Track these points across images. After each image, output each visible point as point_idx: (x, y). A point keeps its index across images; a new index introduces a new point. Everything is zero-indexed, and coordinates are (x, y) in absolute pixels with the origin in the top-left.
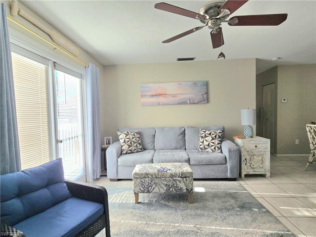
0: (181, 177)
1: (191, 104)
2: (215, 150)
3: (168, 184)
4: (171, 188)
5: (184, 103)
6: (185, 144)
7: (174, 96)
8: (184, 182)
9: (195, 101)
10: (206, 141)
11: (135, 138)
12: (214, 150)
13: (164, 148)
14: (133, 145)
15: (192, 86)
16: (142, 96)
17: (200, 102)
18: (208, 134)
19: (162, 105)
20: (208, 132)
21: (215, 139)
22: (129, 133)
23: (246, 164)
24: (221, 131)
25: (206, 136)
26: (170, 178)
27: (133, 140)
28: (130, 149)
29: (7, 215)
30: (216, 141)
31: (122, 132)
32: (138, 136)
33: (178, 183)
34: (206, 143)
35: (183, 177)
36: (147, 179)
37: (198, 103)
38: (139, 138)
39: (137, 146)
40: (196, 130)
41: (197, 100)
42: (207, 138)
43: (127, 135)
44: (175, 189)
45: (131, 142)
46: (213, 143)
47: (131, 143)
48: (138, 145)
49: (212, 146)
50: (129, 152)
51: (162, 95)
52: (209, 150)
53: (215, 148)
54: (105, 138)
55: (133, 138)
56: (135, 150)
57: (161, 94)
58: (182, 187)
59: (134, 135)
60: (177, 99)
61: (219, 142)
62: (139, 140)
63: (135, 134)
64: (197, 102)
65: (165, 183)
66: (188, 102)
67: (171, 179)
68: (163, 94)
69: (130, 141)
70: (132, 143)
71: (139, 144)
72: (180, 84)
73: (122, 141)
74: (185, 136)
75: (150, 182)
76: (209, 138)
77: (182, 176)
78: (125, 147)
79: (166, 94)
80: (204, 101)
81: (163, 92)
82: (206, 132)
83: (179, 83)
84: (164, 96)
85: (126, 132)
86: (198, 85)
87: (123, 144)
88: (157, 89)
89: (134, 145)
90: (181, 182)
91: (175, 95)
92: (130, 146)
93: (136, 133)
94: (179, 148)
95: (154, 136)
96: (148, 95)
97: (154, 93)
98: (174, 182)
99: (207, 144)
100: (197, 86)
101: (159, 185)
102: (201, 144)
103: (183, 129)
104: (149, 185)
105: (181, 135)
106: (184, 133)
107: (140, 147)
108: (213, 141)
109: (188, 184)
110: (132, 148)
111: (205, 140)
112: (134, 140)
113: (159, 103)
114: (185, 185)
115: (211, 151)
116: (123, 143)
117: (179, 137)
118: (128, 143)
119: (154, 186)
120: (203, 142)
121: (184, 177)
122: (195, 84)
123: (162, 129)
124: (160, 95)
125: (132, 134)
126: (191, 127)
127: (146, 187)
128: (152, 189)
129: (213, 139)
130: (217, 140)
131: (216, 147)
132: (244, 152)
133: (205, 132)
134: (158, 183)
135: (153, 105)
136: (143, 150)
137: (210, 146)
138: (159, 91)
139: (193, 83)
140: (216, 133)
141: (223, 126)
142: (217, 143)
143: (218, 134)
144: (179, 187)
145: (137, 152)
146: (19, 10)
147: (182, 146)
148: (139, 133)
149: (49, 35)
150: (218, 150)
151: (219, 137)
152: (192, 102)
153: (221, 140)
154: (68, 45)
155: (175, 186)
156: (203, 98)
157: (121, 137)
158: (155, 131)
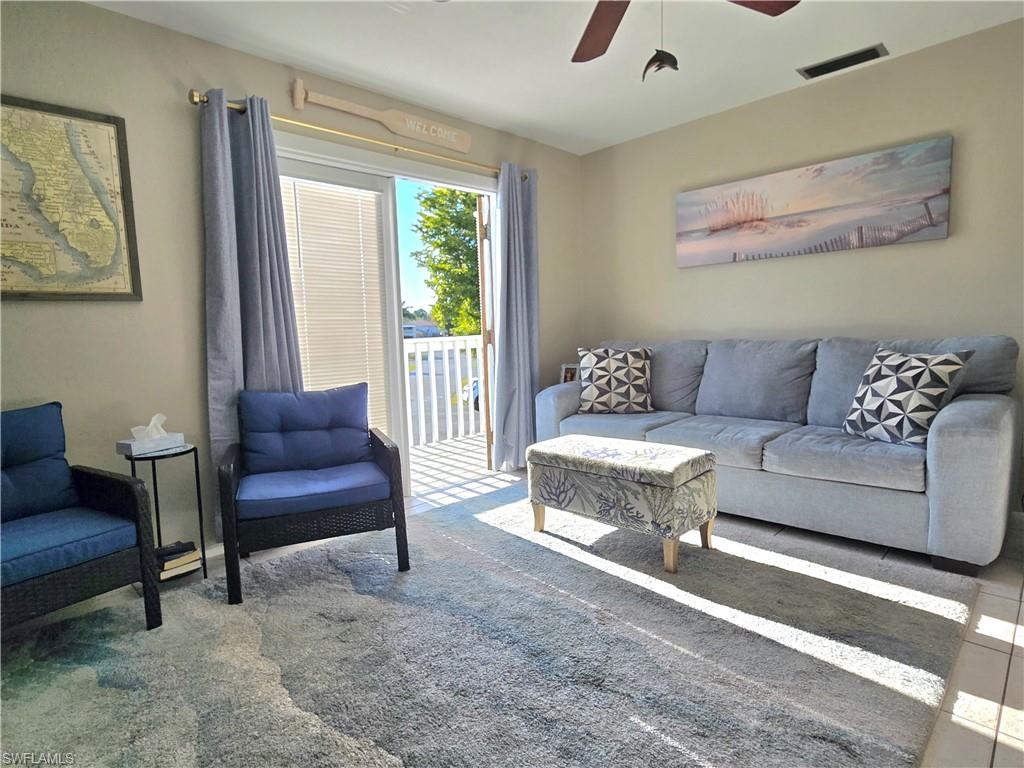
0: (639, 482)
1: (868, 246)
2: (902, 434)
3: (604, 495)
4: (611, 508)
5: (832, 245)
6: (807, 403)
7: (792, 221)
8: (646, 498)
9: (885, 234)
10: (875, 394)
11: (625, 371)
12: (896, 432)
13: (724, 413)
14: (616, 389)
15: (874, 172)
16: (680, 235)
17: (913, 232)
18: (888, 366)
19: (747, 260)
20: (896, 360)
21: (909, 389)
22: (611, 352)
24: (957, 355)
25: (879, 376)
26: (611, 481)
27: (617, 374)
28: (603, 399)
29: (260, 452)
30: (915, 399)
31: (589, 350)
32: (639, 365)
33: (631, 498)
34: (871, 403)
35: (643, 483)
36: (557, 472)
37: (901, 239)
38: (642, 370)
39: (627, 394)
40: (859, 351)
41: (897, 227)
42: (879, 385)
43: (600, 359)
44: (622, 514)
45: (610, 379)
46: (898, 404)
47: (609, 383)
48: (633, 392)
49: (892, 415)
50: (600, 407)
51: (745, 225)
53: (900, 425)
54: (564, 367)
55: (618, 369)
56: (619, 404)
57: (745, 222)
58: (642, 512)
59: (625, 359)
60: (803, 233)
61: (926, 402)
62: (637, 378)
63: (629, 355)
64: (894, 235)
65: (598, 490)
66: (854, 239)
67: (614, 484)
68: (752, 221)
69: (607, 378)
70: (614, 383)
71: (639, 388)
72: (821, 170)
73: (585, 375)
74: (812, 374)
75: (563, 480)
76: (889, 385)
77: (642, 480)
78: (591, 393)
79: (761, 220)
80: (931, 228)
81: (754, 213)
82: (887, 362)
83: (818, 166)
84: (756, 227)
85: (600, 351)
86: (904, 162)
87: (584, 384)
88: (730, 205)
89: (618, 391)
90: (639, 496)
91: (796, 218)
92: (602, 392)
93: (636, 355)
94: (775, 417)
95: (699, 370)
97: (719, 220)
98: (620, 492)
99: (874, 407)
100: (901, 167)
101: (584, 493)
102: (856, 405)
103: (810, 347)
104: (559, 488)
105: (793, 371)
106: (808, 365)
107: (641, 399)
108: (899, 397)
109: (659, 506)
110: (610, 397)
111: (872, 390)
112: (621, 374)
113: (735, 255)
114: (651, 509)
115: (887, 437)
116: (585, 380)
117: (784, 375)
118: (599, 382)
119: (571, 493)
120: (861, 400)
121: (648, 484)
122: (891, 156)
123: (730, 344)
124: (739, 225)
125: (621, 356)
126: (845, 341)
127: (554, 491)
128: (567, 500)
129: (902, 387)
130: (916, 393)
131: (906, 423)
133: (882, 359)
134: (579, 487)
135: (714, 263)
136: (650, 408)
137: (882, 416)
138: (738, 212)
139: (877, 154)
140: (926, 364)
141: (1011, 339)
142: (913, 404)
143: (933, 368)
144: (634, 511)
145: (629, 412)
146: (307, 94)
147: (789, 410)
148: (647, 357)
149: (380, 122)
150: (911, 435)
151: (936, 380)
152: (872, 240)
153: (942, 393)
154: (434, 131)
155: (623, 503)
156: (929, 214)
157: (584, 363)
158: (707, 353)
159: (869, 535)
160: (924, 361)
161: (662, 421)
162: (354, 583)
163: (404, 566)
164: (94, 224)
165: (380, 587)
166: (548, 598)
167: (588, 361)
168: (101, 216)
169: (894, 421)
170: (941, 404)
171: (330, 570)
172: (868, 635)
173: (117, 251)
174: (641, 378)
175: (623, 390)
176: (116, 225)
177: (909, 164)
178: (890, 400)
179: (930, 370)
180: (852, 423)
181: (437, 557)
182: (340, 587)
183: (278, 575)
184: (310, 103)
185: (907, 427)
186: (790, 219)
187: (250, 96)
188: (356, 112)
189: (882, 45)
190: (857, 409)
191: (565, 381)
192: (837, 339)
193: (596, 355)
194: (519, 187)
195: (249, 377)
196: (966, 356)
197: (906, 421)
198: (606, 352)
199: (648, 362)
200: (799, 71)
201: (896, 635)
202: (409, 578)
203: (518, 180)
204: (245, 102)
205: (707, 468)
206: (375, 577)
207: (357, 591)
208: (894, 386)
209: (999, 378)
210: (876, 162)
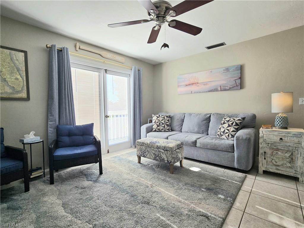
0: (163, 150)
1: (222, 91)
2: (229, 138)
4: (157, 157)
5: (216, 90)
6: (208, 130)
7: (205, 84)
8: (165, 154)
9: (226, 88)
10: (223, 128)
11: (164, 120)
12: (228, 137)
13: (188, 132)
15: (224, 73)
16: (179, 86)
17: (232, 88)
18: (226, 121)
19: (194, 93)
20: (228, 119)
21: (231, 126)
22: (160, 116)
23: (265, 159)
24: (242, 118)
25: (224, 123)
26: (157, 149)
28: (158, 128)
29: (62, 142)
30: (232, 129)
31: (155, 115)
32: (168, 119)
33: (162, 154)
34: (222, 130)
35: (165, 150)
36: (143, 147)
37: (230, 89)
38: (168, 120)
39: (164, 127)
40: (220, 117)
41: (229, 86)
42: (224, 125)
43: (158, 117)
44: (160, 158)
46: (228, 130)
47: (160, 124)
48: (166, 126)
49: (227, 133)
50: (157, 130)
51: (194, 84)
52: (224, 137)
54: (149, 119)
55: (162, 120)
56: (162, 129)
59: (164, 118)
60: (207, 87)
61: (234, 130)
62: (167, 122)
63: (165, 117)
64: (228, 88)
65: (154, 152)
66: (219, 89)
68: (196, 83)
69: (159, 122)
70: (161, 124)
71: (167, 125)
72: (211, 72)
73: (154, 121)
74: (210, 122)
75: (145, 149)
78: (155, 127)
79: (198, 83)
80: (237, 87)
81: (196, 81)
82: (226, 119)
84: (196, 85)
86: (230, 70)
88: (190, 79)
89: (162, 126)
91: (206, 83)
92: (158, 126)
93: (167, 117)
95: (183, 120)
96: (183, 85)
97: (187, 83)
98: (159, 153)
100: (230, 72)
101: (150, 153)
102: (219, 130)
103: (209, 115)
104: (144, 151)
105: (205, 121)
106: (208, 119)
107: (168, 128)
108: (228, 128)
109: (169, 157)
110: (160, 128)
112: (163, 121)
113: (192, 92)
114: (166, 157)
115: (226, 138)
116: (154, 123)
117: (203, 122)
118: (157, 123)
119: (147, 153)
120: (220, 129)
122: (227, 69)
123: (190, 114)
125: (163, 117)
126: (218, 114)
128: (146, 155)
129: (229, 126)
130: (232, 127)
131: (230, 135)
132: (262, 144)
133: (225, 119)
134: (149, 151)
135: (187, 93)
136: (170, 130)
137: (225, 133)
138: (192, 81)
139: (224, 68)
140: (234, 120)
141: (254, 114)
142: (231, 130)
143: (236, 121)
144: (163, 157)
145: (164, 131)
146: (80, 47)
147: (204, 131)
148: (170, 117)
149: (100, 55)
150: (231, 138)
151: (237, 124)
152: (224, 89)
153: (238, 128)
154: (115, 57)
155: (160, 156)
156: (236, 83)
157: (153, 118)
158: (185, 116)
159: (221, 163)
160: (234, 119)
161: (173, 134)
162: (87, 178)
163: (101, 173)
164: (17, 79)
165: (94, 179)
166: (138, 181)
167: (154, 118)
168: (19, 77)
169: (227, 134)
170: (238, 130)
171: (80, 174)
172: (218, 189)
173: (23, 86)
174: (168, 122)
175: (163, 125)
176: (23, 79)
177: (231, 71)
178: (227, 129)
179: (235, 122)
180: (218, 135)
181: (111, 170)
182: (83, 179)
183: (65, 176)
184: (80, 49)
185: (230, 136)
186: (205, 83)
187: (63, 47)
188: (94, 52)
189: (224, 42)
190: (219, 131)
191: (149, 123)
192: (215, 113)
193: (157, 116)
194: (137, 72)
195: (60, 121)
196: (244, 119)
197: (230, 134)
198: (159, 116)
199: (170, 118)
200: (205, 47)
201: (224, 189)
202: (102, 176)
203: (137, 71)
204: (62, 48)
205: (181, 146)
206: (93, 176)
207: (87, 180)
208: (227, 125)
209: (251, 124)
210: (224, 70)
